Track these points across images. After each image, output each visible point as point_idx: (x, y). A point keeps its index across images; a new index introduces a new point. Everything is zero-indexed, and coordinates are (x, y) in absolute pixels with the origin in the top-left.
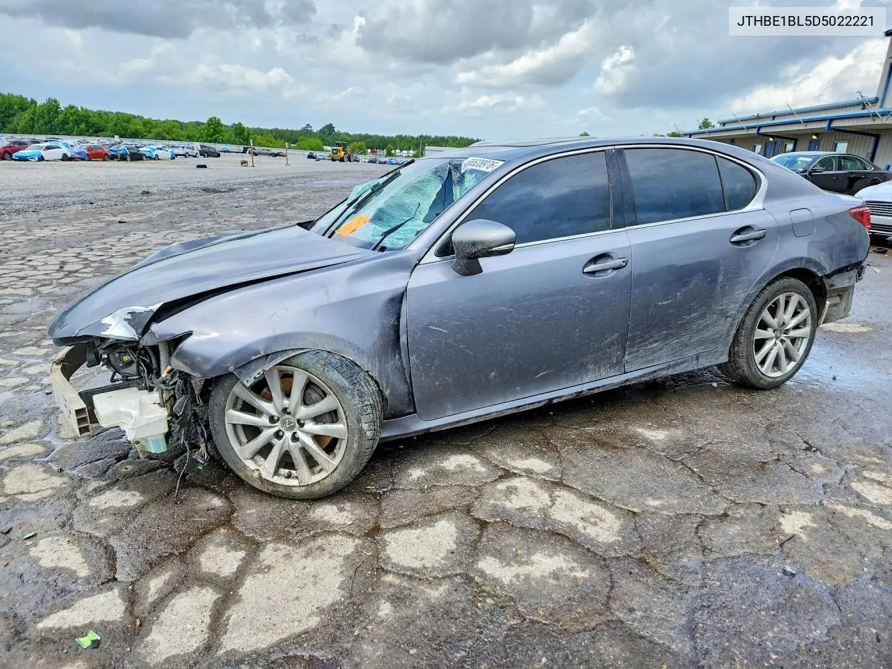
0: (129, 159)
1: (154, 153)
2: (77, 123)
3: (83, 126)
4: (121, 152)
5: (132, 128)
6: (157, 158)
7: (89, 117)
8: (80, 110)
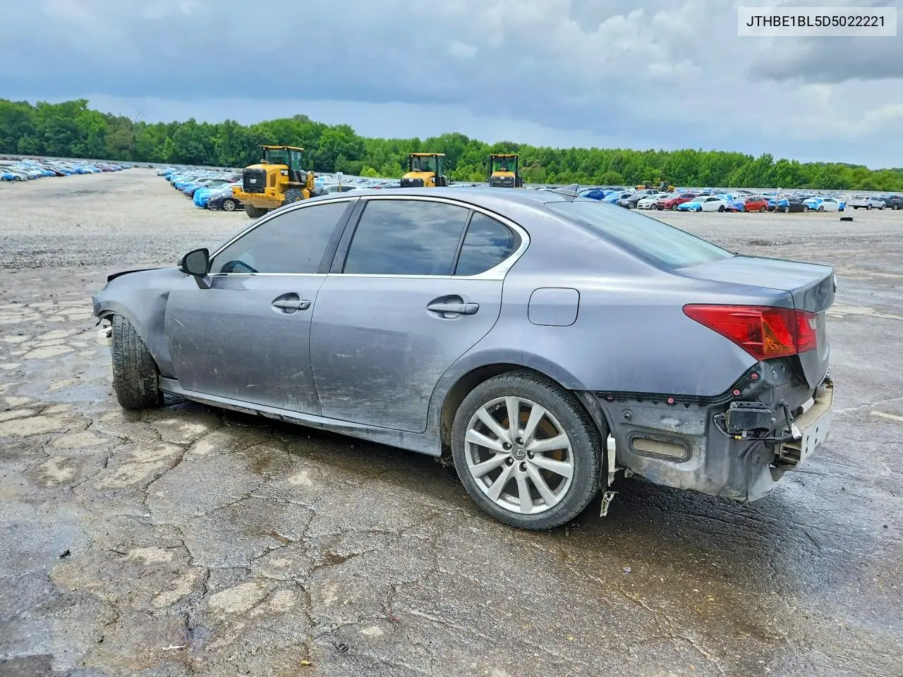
0: (787, 210)
1: (819, 205)
2: (784, 176)
3: (788, 179)
4: (780, 204)
5: (840, 179)
6: (821, 209)
7: (797, 169)
8: (791, 163)
